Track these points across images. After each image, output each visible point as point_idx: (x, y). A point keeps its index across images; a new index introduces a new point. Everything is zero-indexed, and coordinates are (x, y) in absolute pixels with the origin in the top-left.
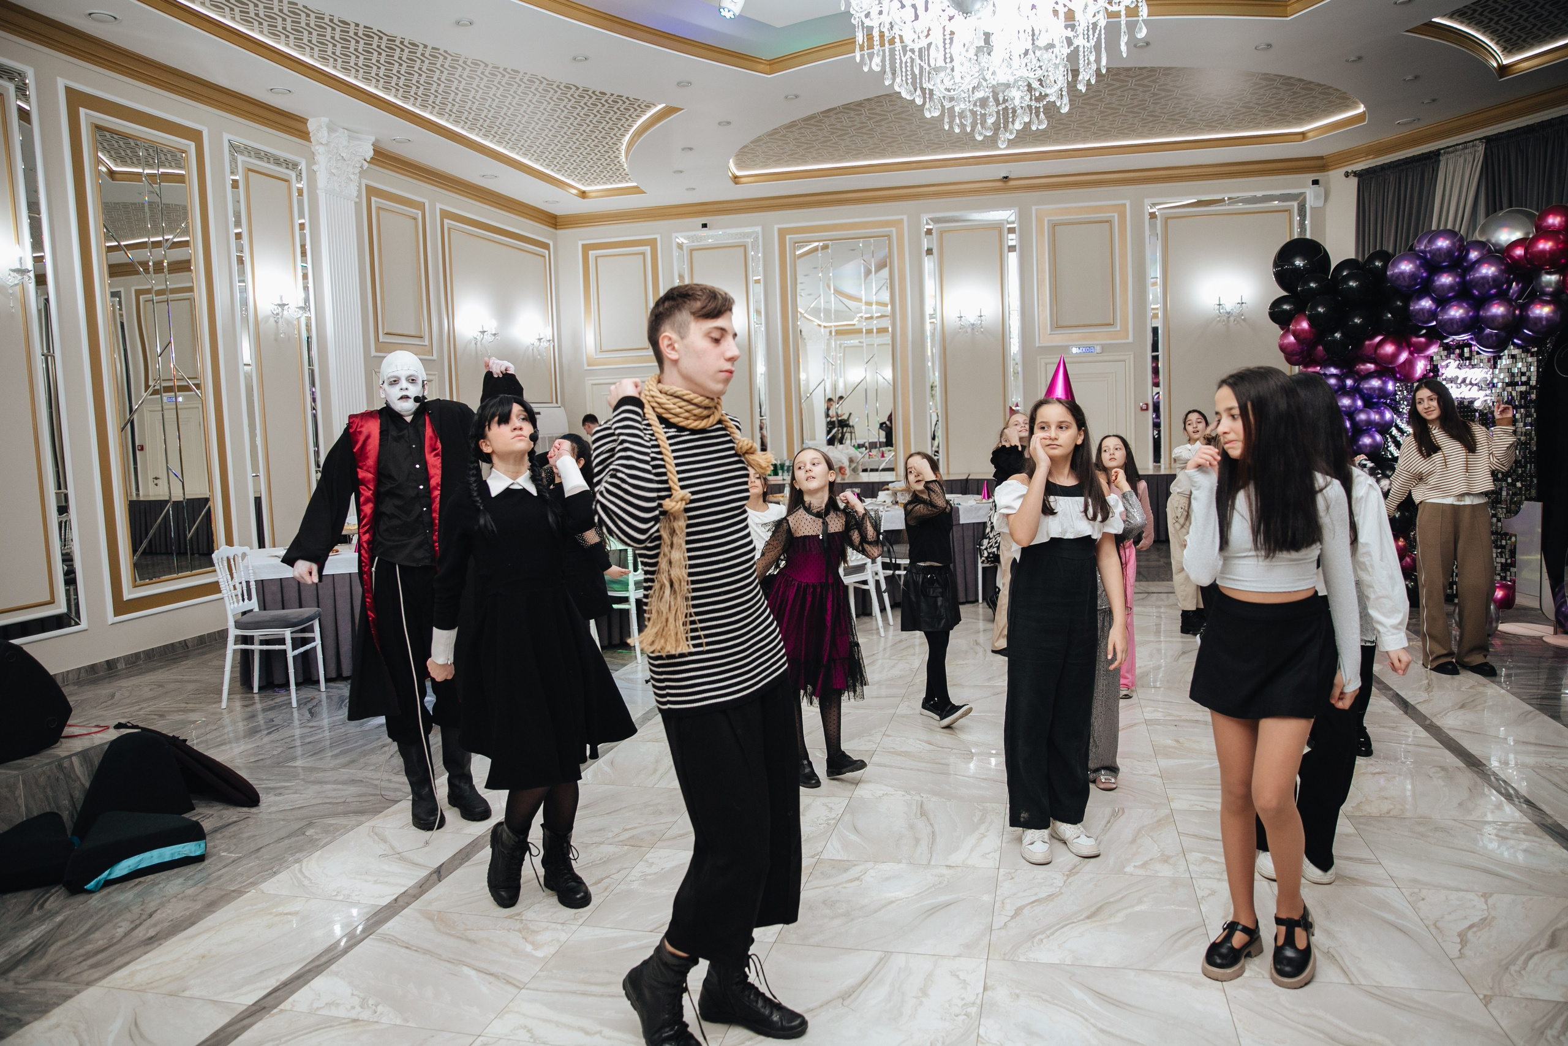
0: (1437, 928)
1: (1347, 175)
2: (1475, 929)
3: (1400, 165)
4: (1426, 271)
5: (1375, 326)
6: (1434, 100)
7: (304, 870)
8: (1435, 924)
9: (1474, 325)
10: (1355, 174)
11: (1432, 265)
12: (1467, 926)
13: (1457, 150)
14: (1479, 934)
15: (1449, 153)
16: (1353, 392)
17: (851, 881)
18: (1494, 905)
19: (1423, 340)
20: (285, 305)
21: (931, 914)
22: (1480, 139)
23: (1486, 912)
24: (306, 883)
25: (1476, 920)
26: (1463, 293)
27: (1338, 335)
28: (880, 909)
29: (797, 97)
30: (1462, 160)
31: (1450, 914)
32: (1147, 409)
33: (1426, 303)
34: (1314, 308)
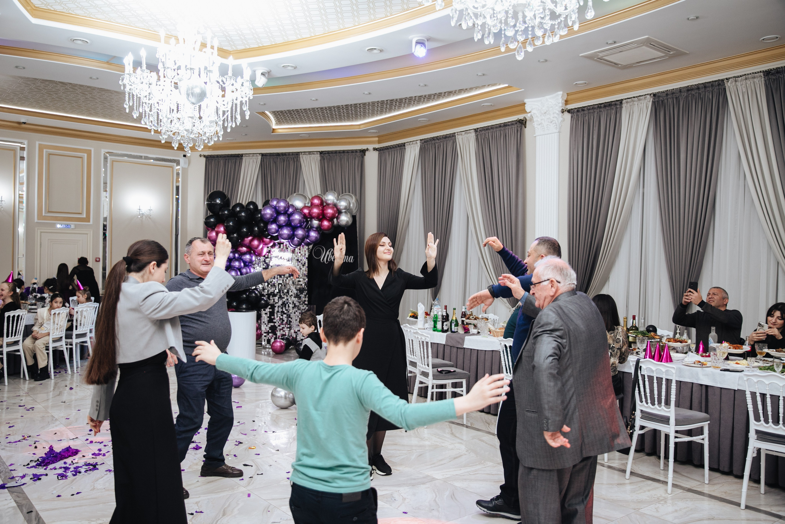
1: (201, 156)
3: (226, 157)
4: (276, 214)
5: (251, 233)
6: (246, 135)
9: (291, 238)
10: (204, 156)
11: (278, 212)
13: (249, 156)
15: (246, 156)
16: (239, 259)
19: (268, 240)
22: (259, 154)
26: (289, 224)
27: (235, 235)
30: (251, 161)
32: (99, 261)
33: (274, 227)
34: (228, 222)
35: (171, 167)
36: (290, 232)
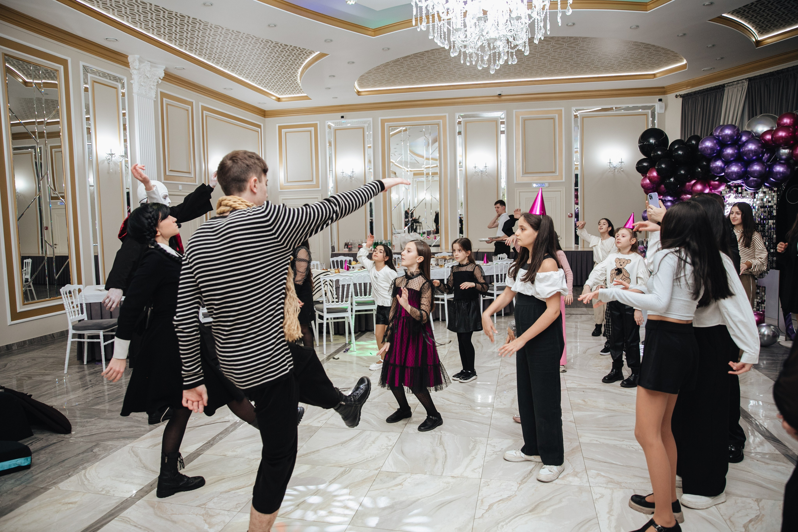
0: (731, 522)
1: (677, 96)
2: (753, 523)
3: (704, 92)
4: (719, 146)
5: (692, 175)
7: (87, 475)
8: (729, 519)
9: (744, 175)
10: (681, 96)
11: (722, 143)
12: (748, 520)
13: (733, 85)
14: (755, 526)
15: (729, 86)
17: (397, 485)
18: (763, 507)
19: (717, 183)
20: (113, 154)
21: (441, 508)
22: (746, 79)
23: (758, 511)
24: (86, 483)
25: (753, 516)
26: (739, 158)
27: (672, 180)
28: (411, 504)
29: (389, 49)
30: (735, 90)
31: (738, 512)
32: (572, 217)
33: (719, 163)
34: (660, 165)
35: (645, 115)
36: (741, 168)
